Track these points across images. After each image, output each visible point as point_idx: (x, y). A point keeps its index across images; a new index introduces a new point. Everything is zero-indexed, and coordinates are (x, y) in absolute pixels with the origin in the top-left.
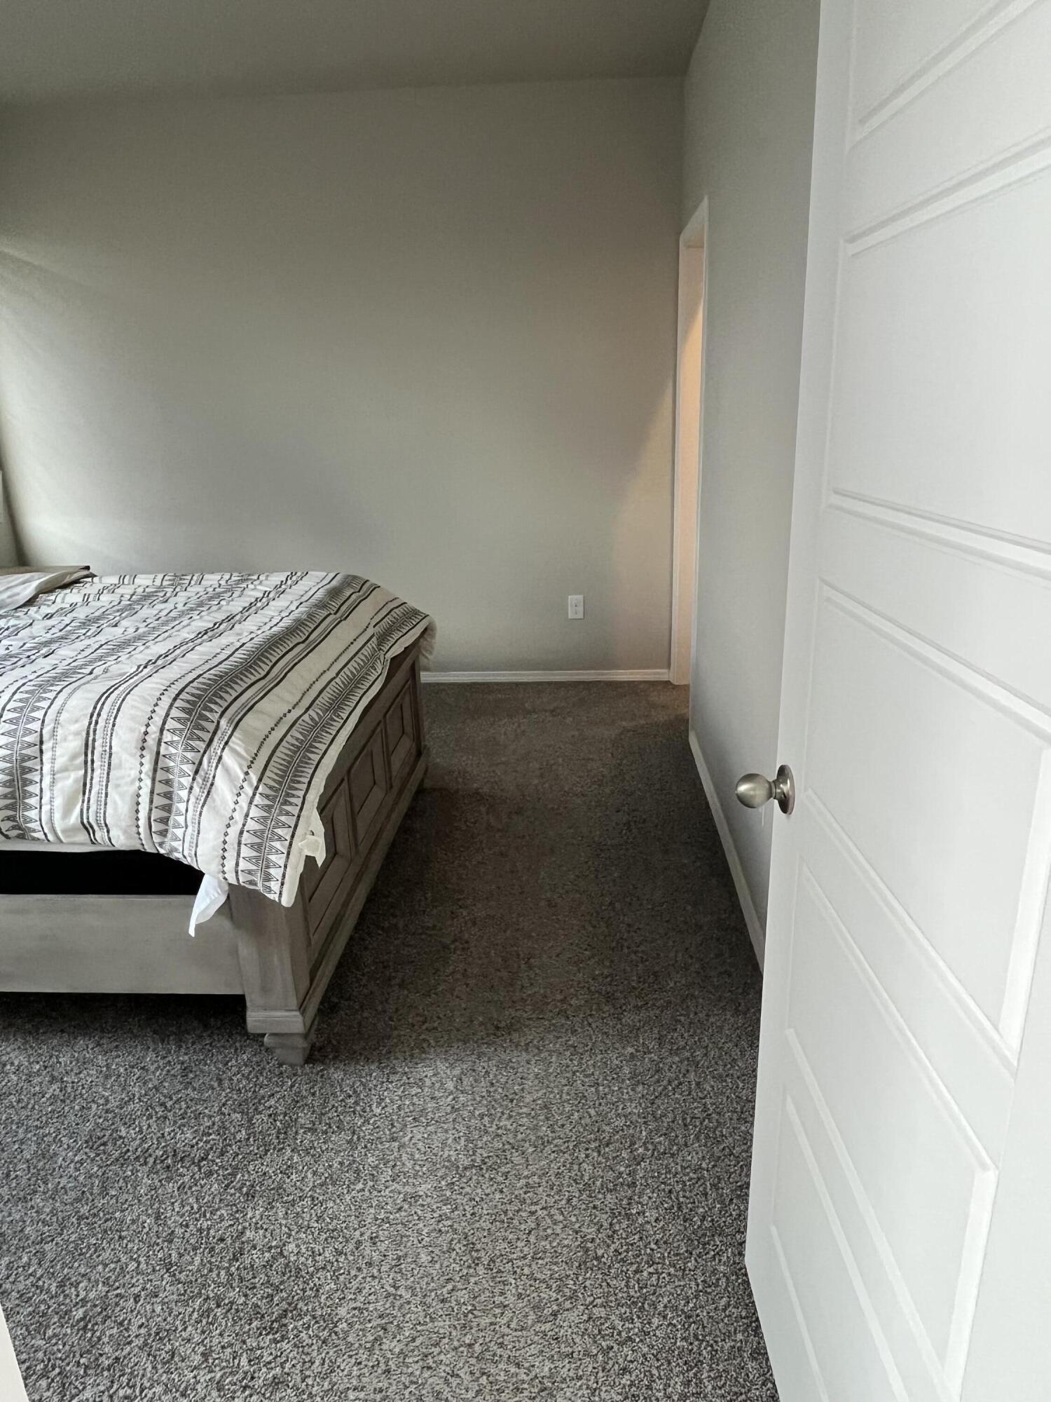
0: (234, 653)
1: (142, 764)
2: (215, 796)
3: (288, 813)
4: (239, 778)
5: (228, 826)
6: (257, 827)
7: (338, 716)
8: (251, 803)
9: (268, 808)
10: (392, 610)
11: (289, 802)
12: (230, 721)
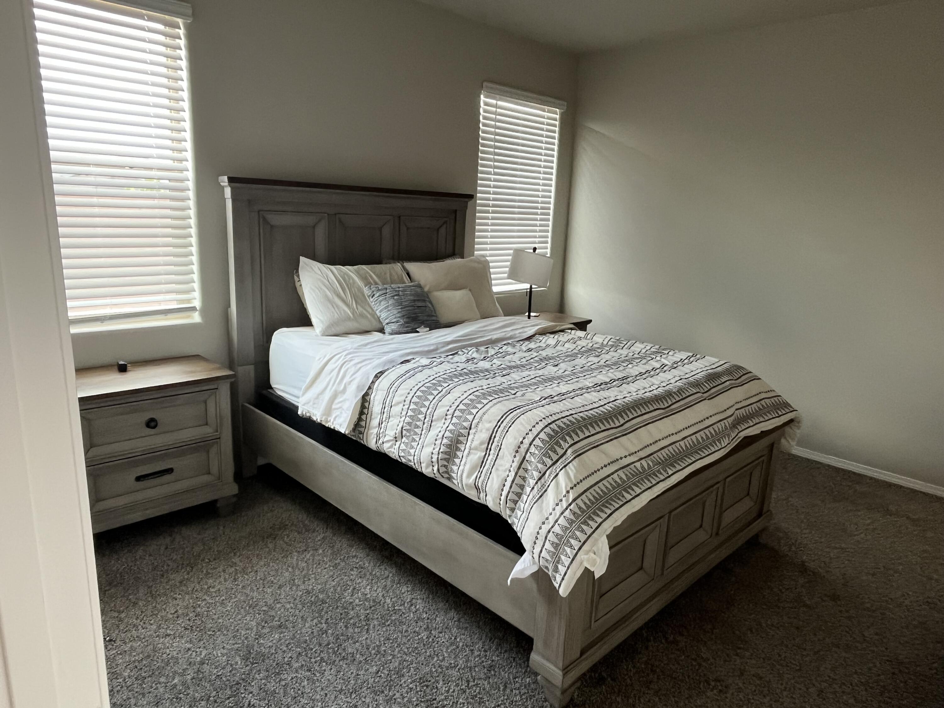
0: (605, 404)
1: (513, 462)
2: (544, 499)
3: (583, 531)
4: (562, 493)
5: (544, 523)
6: (560, 532)
7: (666, 471)
8: (562, 513)
9: (571, 522)
10: (764, 399)
11: (587, 523)
12: (574, 452)
